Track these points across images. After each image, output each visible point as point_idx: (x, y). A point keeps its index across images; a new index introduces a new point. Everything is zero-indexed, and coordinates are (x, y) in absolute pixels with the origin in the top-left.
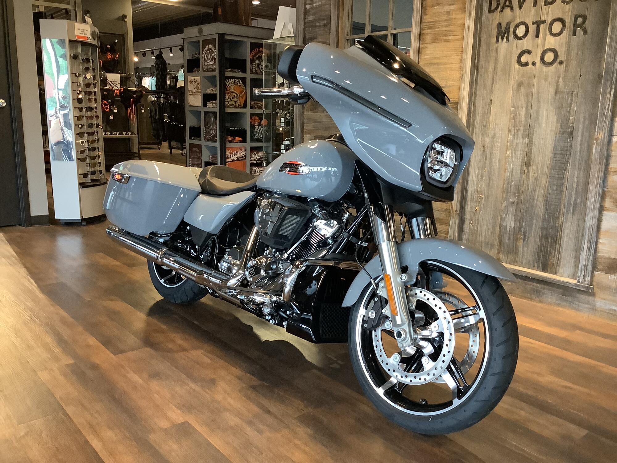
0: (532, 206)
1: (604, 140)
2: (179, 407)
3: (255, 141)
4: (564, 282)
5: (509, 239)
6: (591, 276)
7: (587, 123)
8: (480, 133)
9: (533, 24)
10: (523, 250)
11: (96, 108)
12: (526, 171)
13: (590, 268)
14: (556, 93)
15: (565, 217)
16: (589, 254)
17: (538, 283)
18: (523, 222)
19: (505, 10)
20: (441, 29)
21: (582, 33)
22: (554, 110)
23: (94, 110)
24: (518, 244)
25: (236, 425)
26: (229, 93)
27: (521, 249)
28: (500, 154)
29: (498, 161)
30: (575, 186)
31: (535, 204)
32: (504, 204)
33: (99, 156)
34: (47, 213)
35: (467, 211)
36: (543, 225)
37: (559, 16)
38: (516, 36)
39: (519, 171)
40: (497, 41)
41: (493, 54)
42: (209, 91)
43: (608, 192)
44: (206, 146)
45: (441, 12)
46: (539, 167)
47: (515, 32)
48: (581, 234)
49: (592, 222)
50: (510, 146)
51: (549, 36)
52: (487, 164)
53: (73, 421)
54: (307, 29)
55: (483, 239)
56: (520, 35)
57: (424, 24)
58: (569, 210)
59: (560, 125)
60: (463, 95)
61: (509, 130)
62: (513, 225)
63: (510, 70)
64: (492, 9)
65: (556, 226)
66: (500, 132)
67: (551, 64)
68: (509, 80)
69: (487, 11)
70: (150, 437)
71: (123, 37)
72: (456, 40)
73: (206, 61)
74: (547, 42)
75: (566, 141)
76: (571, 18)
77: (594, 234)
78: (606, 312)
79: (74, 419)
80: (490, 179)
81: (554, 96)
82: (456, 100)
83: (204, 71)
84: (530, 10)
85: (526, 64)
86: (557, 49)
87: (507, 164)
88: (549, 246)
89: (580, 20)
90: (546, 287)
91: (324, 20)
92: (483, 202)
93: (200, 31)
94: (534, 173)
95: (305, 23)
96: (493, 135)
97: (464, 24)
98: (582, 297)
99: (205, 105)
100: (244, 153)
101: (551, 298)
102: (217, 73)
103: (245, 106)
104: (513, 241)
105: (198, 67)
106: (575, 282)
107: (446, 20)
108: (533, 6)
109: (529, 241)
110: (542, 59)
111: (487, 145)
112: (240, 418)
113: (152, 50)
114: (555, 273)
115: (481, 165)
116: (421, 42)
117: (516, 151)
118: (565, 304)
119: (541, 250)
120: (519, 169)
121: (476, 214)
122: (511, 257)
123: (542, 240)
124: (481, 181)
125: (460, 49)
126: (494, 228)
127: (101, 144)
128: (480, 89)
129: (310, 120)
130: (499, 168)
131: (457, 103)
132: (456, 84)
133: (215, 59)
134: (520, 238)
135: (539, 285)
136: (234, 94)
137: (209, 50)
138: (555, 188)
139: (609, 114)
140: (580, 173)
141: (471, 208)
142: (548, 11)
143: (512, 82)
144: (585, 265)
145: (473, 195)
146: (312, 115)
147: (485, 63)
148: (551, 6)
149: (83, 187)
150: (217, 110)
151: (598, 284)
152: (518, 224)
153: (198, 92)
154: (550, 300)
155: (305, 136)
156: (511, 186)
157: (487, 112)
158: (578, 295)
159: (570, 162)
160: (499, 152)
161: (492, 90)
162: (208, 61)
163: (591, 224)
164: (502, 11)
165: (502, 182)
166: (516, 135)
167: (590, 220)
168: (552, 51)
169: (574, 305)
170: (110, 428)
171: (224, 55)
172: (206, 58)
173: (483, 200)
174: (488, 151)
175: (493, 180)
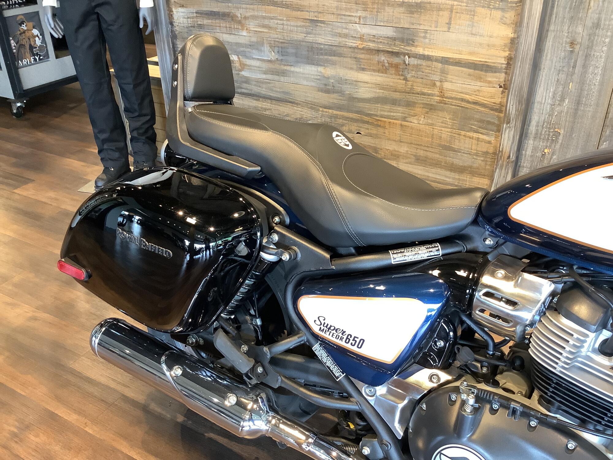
8: (567, 16)
28: (607, 58)
29: (600, 72)
35: (526, 154)
52: (576, 77)
80: (578, 103)
92: (560, 141)
96: (596, 21)
111: (579, 40)
115: (562, 76)
121: (544, 160)
124: (559, 104)
130: (602, 83)
141: (535, 149)
145: (540, 128)
155: (174, 10)
160: (604, 55)
173: (561, 137)
174: (581, 53)
175: (585, 105)
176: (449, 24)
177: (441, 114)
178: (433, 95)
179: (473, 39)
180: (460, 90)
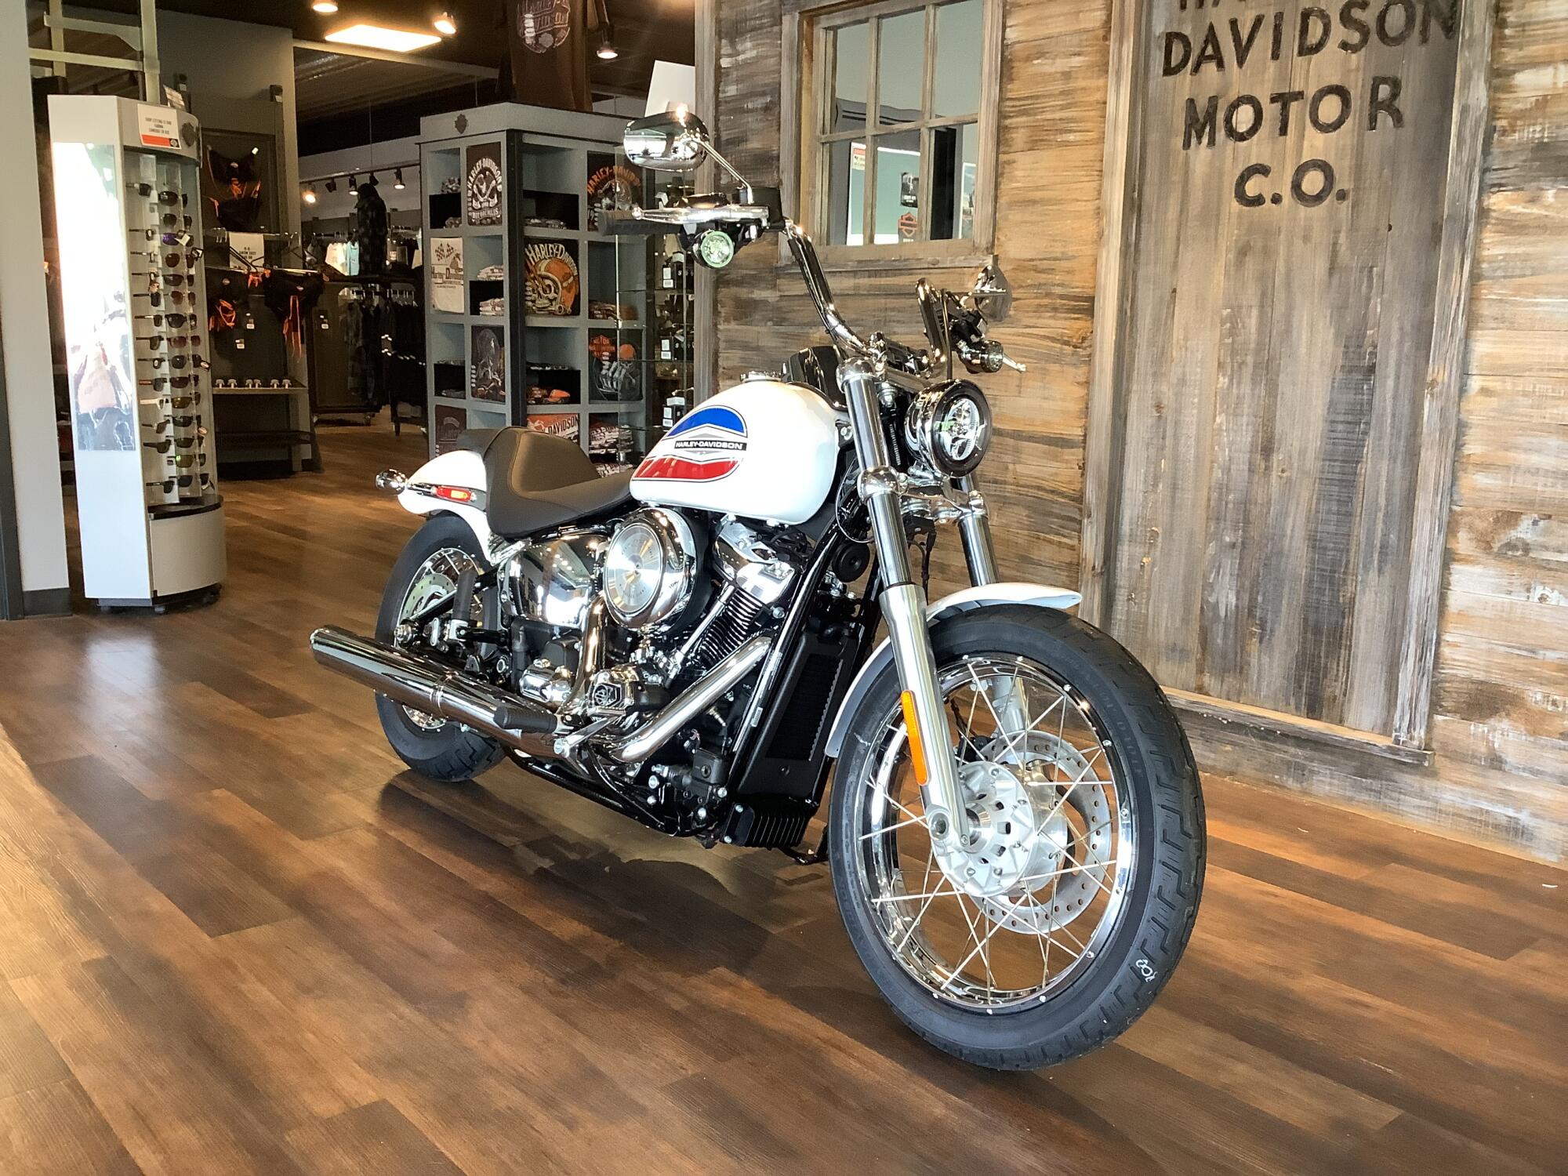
0: (1280, 553)
1: (1449, 386)
2: (368, 1065)
3: (602, 399)
4: (1361, 744)
5: (1225, 637)
6: (1427, 727)
7: (1407, 345)
8: (1150, 371)
9: (1273, 100)
10: (1260, 665)
11: (193, 317)
12: (1263, 466)
13: (1424, 706)
14: (1332, 270)
15: (1360, 578)
16: (1421, 672)
17: (1299, 747)
18: (1258, 593)
19: (1203, 66)
20: (1049, 116)
21: (1390, 121)
22: (1328, 315)
23: (188, 323)
24: (1248, 648)
25: (509, 1108)
26: (534, 279)
27: (1254, 661)
28: (1198, 425)
29: (1193, 443)
30: (1382, 501)
31: (1286, 548)
32: (1212, 549)
33: (200, 439)
34: (64, 583)
35: (1121, 567)
36: (1307, 599)
37: (1335, 81)
38: (1231, 132)
39: (1246, 467)
40: (1187, 145)
41: (1176, 177)
42: (484, 275)
43: (1462, 514)
44: (476, 412)
45: (1050, 74)
46: (1295, 455)
47: (1228, 120)
48: (1400, 623)
49: (1427, 590)
50: (1221, 406)
51: (1310, 129)
52: (1168, 451)
53: (92, 1104)
54: (721, 118)
55: (1162, 638)
56: (1242, 128)
57: (1009, 103)
58: (1371, 562)
59: (1342, 349)
60: (1106, 278)
61: (1219, 363)
62: (1233, 600)
63: (1218, 216)
64: (1173, 64)
65: (1338, 603)
66: (1198, 370)
67: (1318, 198)
68: (1216, 239)
69: (1161, 72)
70: (288, 1139)
71: (271, 142)
72: (1086, 143)
73: (477, 200)
74: (1306, 143)
75: (1358, 390)
76: (1363, 86)
77: (1433, 622)
78: (1465, 817)
79: (95, 1099)
80: (1174, 487)
81: (1326, 278)
82: (1089, 292)
83: (471, 223)
84: (1265, 68)
85: (1258, 201)
86: (1331, 164)
87: (1216, 448)
88: (1322, 654)
89: (1384, 91)
90: (1316, 755)
91: (764, 94)
92: (1160, 545)
93: (461, 124)
94: (1283, 471)
95: (718, 103)
96: (1180, 376)
97: (1105, 103)
98: (1409, 780)
99: (475, 310)
100: (575, 428)
101: (1330, 784)
102: (503, 230)
103: (575, 311)
104: (1236, 642)
105: (457, 213)
106: (1387, 742)
107: (1062, 93)
108: (1270, 56)
109: (1276, 641)
110: (1296, 187)
111: (1165, 402)
112: (522, 1091)
113: (352, 176)
114: (1341, 722)
115: (1152, 451)
116: (1002, 149)
117: (1236, 415)
118: (1365, 797)
119: (1304, 663)
120: (1246, 460)
121: (1143, 575)
122: (1230, 680)
123: (1305, 639)
124: (1153, 491)
125: (1098, 164)
126: (1187, 610)
127: (206, 408)
128: (1147, 264)
129: (732, 343)
130: (1197, 457)
131: (1091, 299)
132: (1088, 250)
133: (499, 194)
134: (1253, 634)
135: (1300, 752)
136: (548, 282)
137: (483, 171)
138: (1335, 508)
139: (1461, 323)
140: (1393, 470)
141: (1131, 559)
142: (1308, 71)
143: (1223, 245)
144: (1411, 698)
145: (1134, 526)
146: (737, 330)
147: (1159, 198)
148: (1315, 57)
149: (156, 518)
150: (505, 322)
151: (1444, 746)
152: (1246, 597)
153: (457, 277)
154: (1327, 788)
155: (720, 381)
156: (1226, 504)
157: (1166, 319)
158: (1397, 776)
159: (1369, 441)
160: (1195, 420)
161: (1175, 266)
162: (482, 199)
163: (1423, 595)
164: (1196, 69)
165: (1205, 493)
166: (1235, 377)
167: (1421, 585)
168: (1319, 166)
169: (1386, 801)
170: (186, 1119)
171: (521, 184)
172: (476, 191)
173: (1160, 539)
174: (1169, 418)
175: (1183, 490)
176: (1019, 386)
177: (1016, 509)
178: (1005, 483)
179: (1046, 404)
180: (1036, 475)
